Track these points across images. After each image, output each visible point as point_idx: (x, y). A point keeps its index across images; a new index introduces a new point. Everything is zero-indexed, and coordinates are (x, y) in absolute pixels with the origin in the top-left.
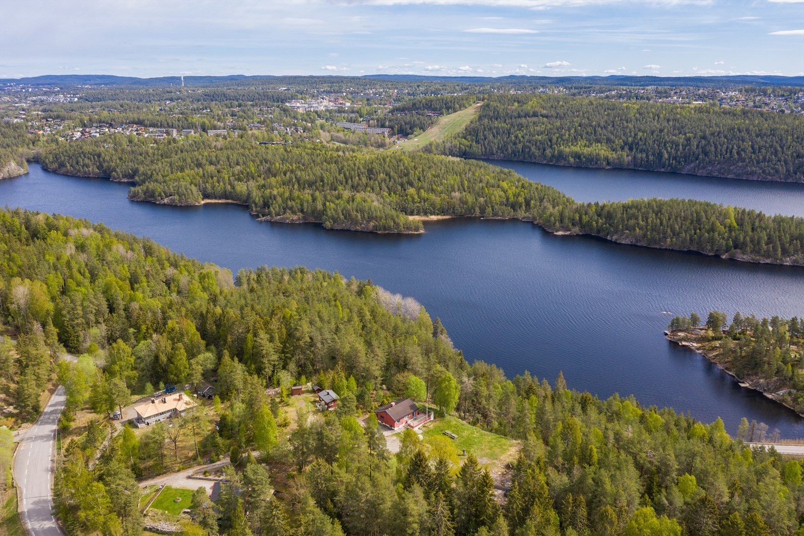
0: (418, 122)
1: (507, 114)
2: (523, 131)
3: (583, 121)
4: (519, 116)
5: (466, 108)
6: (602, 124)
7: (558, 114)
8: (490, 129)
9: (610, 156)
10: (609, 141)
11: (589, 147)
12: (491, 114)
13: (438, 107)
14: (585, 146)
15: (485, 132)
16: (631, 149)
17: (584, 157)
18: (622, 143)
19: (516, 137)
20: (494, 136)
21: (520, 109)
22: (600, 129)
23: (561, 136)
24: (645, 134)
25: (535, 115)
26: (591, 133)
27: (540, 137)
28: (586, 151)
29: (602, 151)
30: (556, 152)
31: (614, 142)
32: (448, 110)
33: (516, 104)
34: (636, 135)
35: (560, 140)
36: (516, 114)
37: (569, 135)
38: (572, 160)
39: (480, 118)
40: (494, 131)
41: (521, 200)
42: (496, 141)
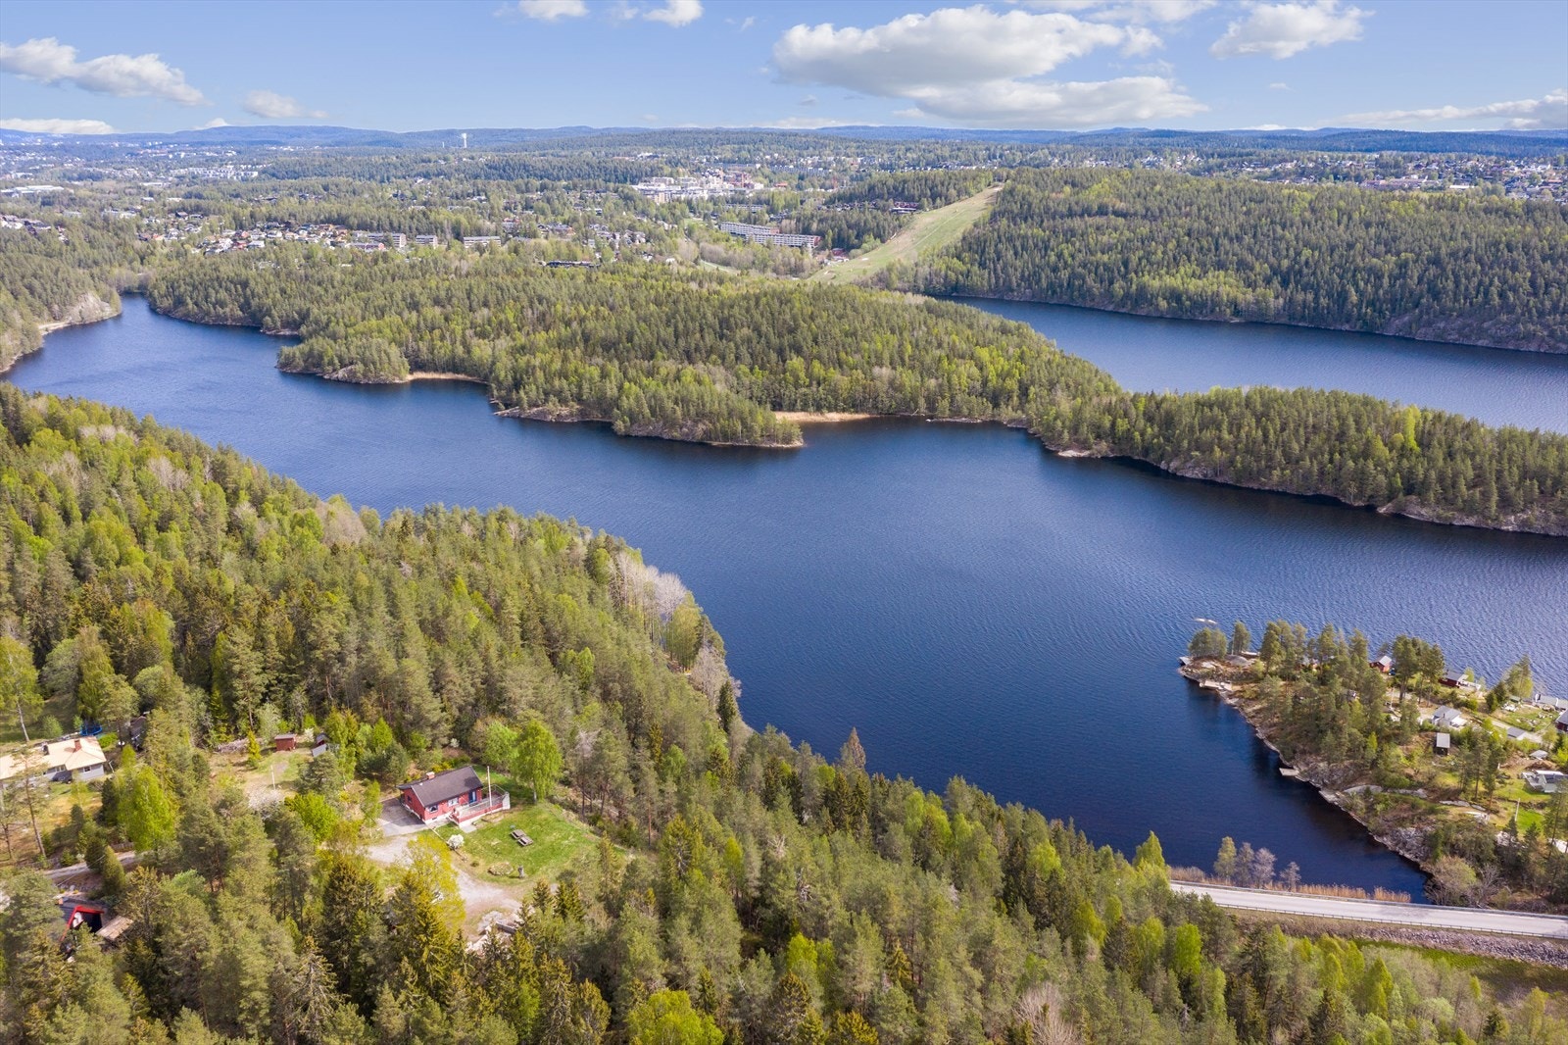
0: (872, 224)
1: (1047, 210)
2: (1073, 245)
3: (1196, 225)
4: (1071, 214)
5: (970, 195)
6: (1233, 230)
7: (1147, 210)
8: (1010, 240)
9: (1240, 296)
10: (1242, 265)
11: (1199, 278)
12: (1016, 208)
13: (917, 193)
14: (1194, 275)
15: (1000, 246)
16: (1285, 283)
17: (1189, 298)
18: (1269, 272)
19: (1060, 256)
20: (1016, 254)
21: (1073, 199)
22: (1226, 242)
23: (1148, 256)
24: (1317, 253)
25: (1102, 211)
26: (1209, 250)
27: (1106, 258)
28: (1194, 286)
29: (1225, 286)
30: (1134, 287)
31: (1252, 269)
32: (934, 201)
33: (1068, 189)
34: (1298, 254)
35: (1144, 262)
36: (1063, 209)
37: (1164, 253)
38: (1163, 304)
39: (994, 217)
40: (1018, 244)
41: (1012, 384)
42: (1018, 263)
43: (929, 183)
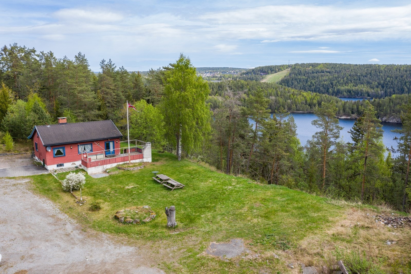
0: (255, 78)
1: (306, 72)
2: (315, 80)
3: (352, 73)
4: (313, 73)
5: (282, 70)
6: (364, 74)
7: (336, 71)
8: (296, 79)
9: (369, 91)
10: (368, 83)
11: (356, 86)
12: (296, 72)
13: (266, 70)
14: (354, 86)
15: (293, 81)
16: (383, 87)
17: (353, 92)
18: (377, 84)
19: (311, 83)
20: (298, 83)
21: (313, 69)
22: (362, 77)
23: (338, 82)
24: (392, 79)
25: (322, 72)
26: (357, 79)
27: (325, 83)
28: (354, 88)
29: (364, 88)
30: (336, 89)
31: (372, 83)
32: (272, 72)
33: (311, 67)
34: (386, 79)
35: (337, 83)
36: (311, 72)
37: (343, 81)
38: (345, 93)
39: (290, 74)
40: (298, 80)
41: (315, 101)
42: (299, 85)
43: (270, 68)
